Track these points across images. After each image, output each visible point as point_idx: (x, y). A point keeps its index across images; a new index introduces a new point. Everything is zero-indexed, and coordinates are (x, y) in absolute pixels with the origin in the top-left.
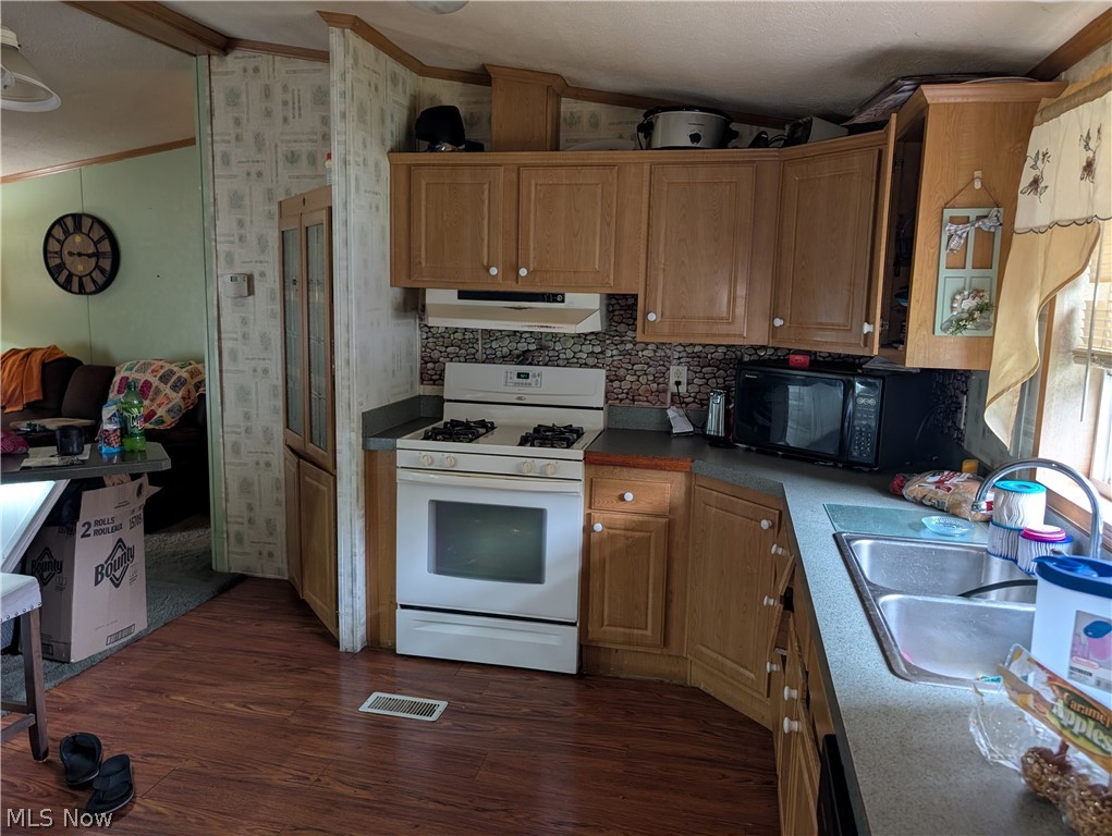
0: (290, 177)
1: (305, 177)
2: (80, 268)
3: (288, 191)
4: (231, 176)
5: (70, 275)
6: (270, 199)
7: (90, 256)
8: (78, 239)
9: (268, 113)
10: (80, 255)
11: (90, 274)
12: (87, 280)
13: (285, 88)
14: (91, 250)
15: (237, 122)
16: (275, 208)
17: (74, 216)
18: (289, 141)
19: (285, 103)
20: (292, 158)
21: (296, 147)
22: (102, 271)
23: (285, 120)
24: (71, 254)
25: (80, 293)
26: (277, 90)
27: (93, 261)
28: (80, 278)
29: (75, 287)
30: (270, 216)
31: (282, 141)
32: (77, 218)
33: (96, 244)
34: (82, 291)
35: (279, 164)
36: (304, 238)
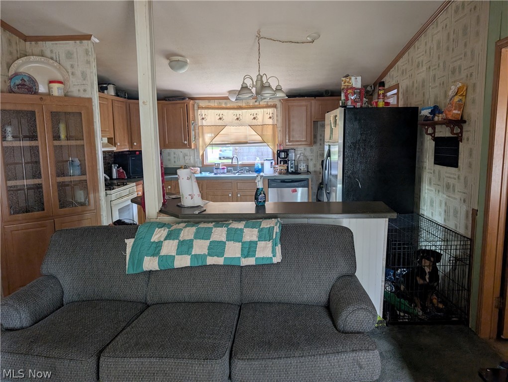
36: (47, 117)
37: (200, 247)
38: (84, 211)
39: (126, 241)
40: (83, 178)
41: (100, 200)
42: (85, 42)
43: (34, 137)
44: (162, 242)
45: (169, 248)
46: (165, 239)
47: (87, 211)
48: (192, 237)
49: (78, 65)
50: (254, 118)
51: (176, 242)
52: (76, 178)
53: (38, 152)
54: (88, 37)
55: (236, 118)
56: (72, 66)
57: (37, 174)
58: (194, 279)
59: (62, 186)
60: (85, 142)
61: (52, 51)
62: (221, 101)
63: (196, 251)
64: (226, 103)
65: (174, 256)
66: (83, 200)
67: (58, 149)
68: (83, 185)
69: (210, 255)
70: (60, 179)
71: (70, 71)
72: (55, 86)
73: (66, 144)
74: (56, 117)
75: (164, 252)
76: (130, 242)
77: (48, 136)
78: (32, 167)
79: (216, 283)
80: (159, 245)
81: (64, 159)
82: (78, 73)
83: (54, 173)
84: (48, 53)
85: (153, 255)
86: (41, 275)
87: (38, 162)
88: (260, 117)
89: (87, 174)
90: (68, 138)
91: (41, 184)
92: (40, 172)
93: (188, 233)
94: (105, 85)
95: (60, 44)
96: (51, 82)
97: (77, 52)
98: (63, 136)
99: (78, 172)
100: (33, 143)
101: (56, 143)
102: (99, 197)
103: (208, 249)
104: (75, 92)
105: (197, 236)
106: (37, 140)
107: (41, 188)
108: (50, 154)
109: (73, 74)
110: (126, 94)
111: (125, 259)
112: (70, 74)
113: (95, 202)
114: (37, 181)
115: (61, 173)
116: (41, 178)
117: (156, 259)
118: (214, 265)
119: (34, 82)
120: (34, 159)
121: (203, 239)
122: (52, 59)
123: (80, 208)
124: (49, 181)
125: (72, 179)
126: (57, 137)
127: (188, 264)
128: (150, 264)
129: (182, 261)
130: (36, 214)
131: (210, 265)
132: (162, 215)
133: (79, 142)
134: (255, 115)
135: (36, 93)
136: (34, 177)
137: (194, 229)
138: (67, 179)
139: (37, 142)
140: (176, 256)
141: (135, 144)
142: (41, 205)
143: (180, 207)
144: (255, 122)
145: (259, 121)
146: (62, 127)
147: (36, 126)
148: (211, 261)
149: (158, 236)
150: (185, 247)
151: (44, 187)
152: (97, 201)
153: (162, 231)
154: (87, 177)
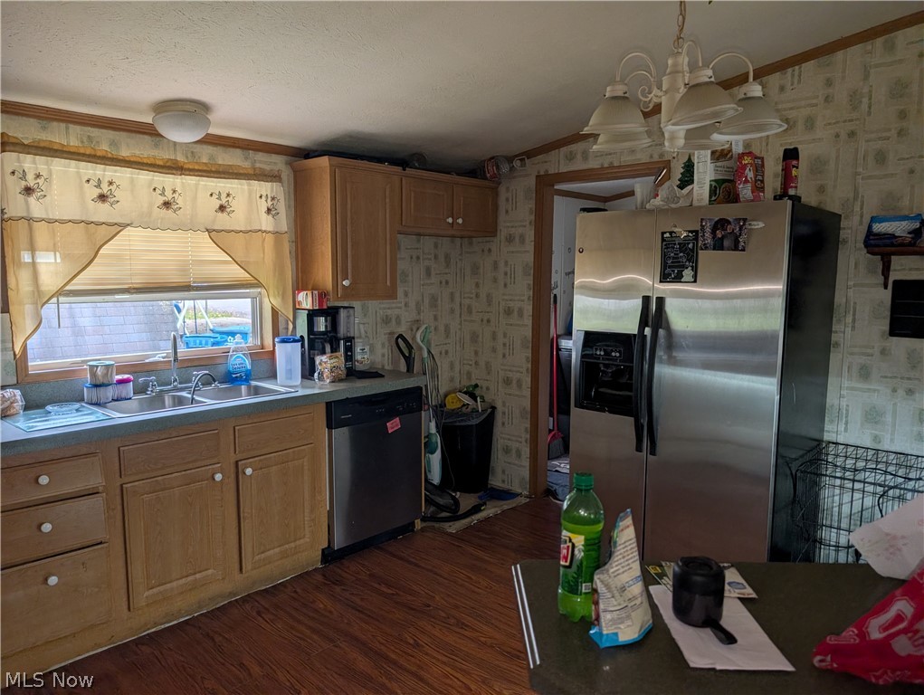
50: (222, 208)
55: (161, 200)
62: (95, 132)
64: (113, 143)
88: (239, 205)
134: (224, 196)
144: (223, 221)
145: (238, 218)
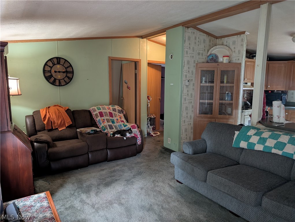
0: (198, 58)
1: (201, 58)
2: (59, 77)
3: (198, 61)
4: (188, 57)
5: (55, 79)
6: (194, 63)
7: (64, 72)
8: (58, 66)
9: (195, 43)
10: (59, 72)
11: (63, 79)
12: (62, 81)
13: (199, 38)
14: (64, 70)
15: (190, 44)
16: (195, 65)
17: (57, 58)
18: (199, 50)
19: (198, 41)
20: (199, 54)
21: (200, 51)
22: (69, 78)
23: (198, 45)
24: (55, 72)
25: (59, 86)
26: (197, 38)
27: (65, 74)
28: (59, 80)
29: (57, 83)
30: (194, 67)
31: (198, 50)
32: (58, 59)
33: (66, 68)
34: (60, 85)
35: (197, 55)
36: (219, 73)
37: (270, 143)
38: (229, 118)
39: (235, 132)
40: (231, 102)
41: (238, 114)
42: (242, 35)
43: (212, 82)
44: (252, 136)
45: (254, 139)
46: (254, 135)
47: (231, 118)
48: (267, 137)
49: (237, 47)
51: (258, 137)
52: (228, 102)
53: (213, 88)
54: (243, 33)
56: (235, 48)
57: (211, 98)
58: (263, 158)
59: (221, 105)
60: (235, 85)
61: (227, 42)
63: (267, 144)
65: (255, 144)
66: (230, 113)
67: (222, 88)
68: (231, 105)
69: (274, 148)
70: (221, 102)
71: (233, 50)
72: (225, 58)
73: (226, 85)
74: (223, 73)
75: (251, 141)
76: (237, 133)
77: (219, 81)
78: (210, 95)
79: (275, 163)
80: (250, 137)
81: (224, 93)
82: (237, 51)
83: (219, 98)
84: (225, 43)
85: (246, 141)
86: (201, 138)
87: (213, 93)
89: (233, 100)
90: (227, 82)
91: (213, 103)
92: (213, 98)
93: (266, 134)
94: (255, 55)
95: (231, 38)
96: (224, 57)
97: (238, 40)
98: (225, 82)
99: (229, 98)
100: (212, 85)
101: (222, 85)
102: (238, 112)
103: (274, 145)
104: (234, 60)
105: (271, 137)
106: (214, 83)
107: (212, 104)
108: (218, 90)
109: (234, 52)
110: (268, 58)
111: (233, 140)
112: (233, 52)
113: (236, 114)
114: (211, 101)
115: (222, 99)
116: (213, 100)
117: (247, 143)
118: (276, 154)
119: (217, 57)
120: (211, 92)
121: (273, 139)
122: (226, 46)
123: (227, 116)
124: (216, 102)
125: (226, 102)
126: (222, 82)
127: (262, 149)
128: (243, 145)
129: (259, 147)
130: (209, 115)
131: (273, 153)
132: (259, 124)
133: (231, 85)
135: (217, 62)
136: (210, 99)
137: (270, 133)
138: (224, 102)
139: (213, 84)
140: (256, 144)
141: (269, 86)
142: (211, 112)
143: (271, 122)
146: (225, 77)
147: (214, 77)
148: (274, 151)
149: (250, 133)
150: (262, 141)
151: (213, 104)
152: (237, 114)
153: (254, 131)
154: (233, 102)
